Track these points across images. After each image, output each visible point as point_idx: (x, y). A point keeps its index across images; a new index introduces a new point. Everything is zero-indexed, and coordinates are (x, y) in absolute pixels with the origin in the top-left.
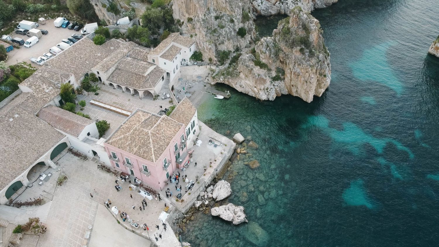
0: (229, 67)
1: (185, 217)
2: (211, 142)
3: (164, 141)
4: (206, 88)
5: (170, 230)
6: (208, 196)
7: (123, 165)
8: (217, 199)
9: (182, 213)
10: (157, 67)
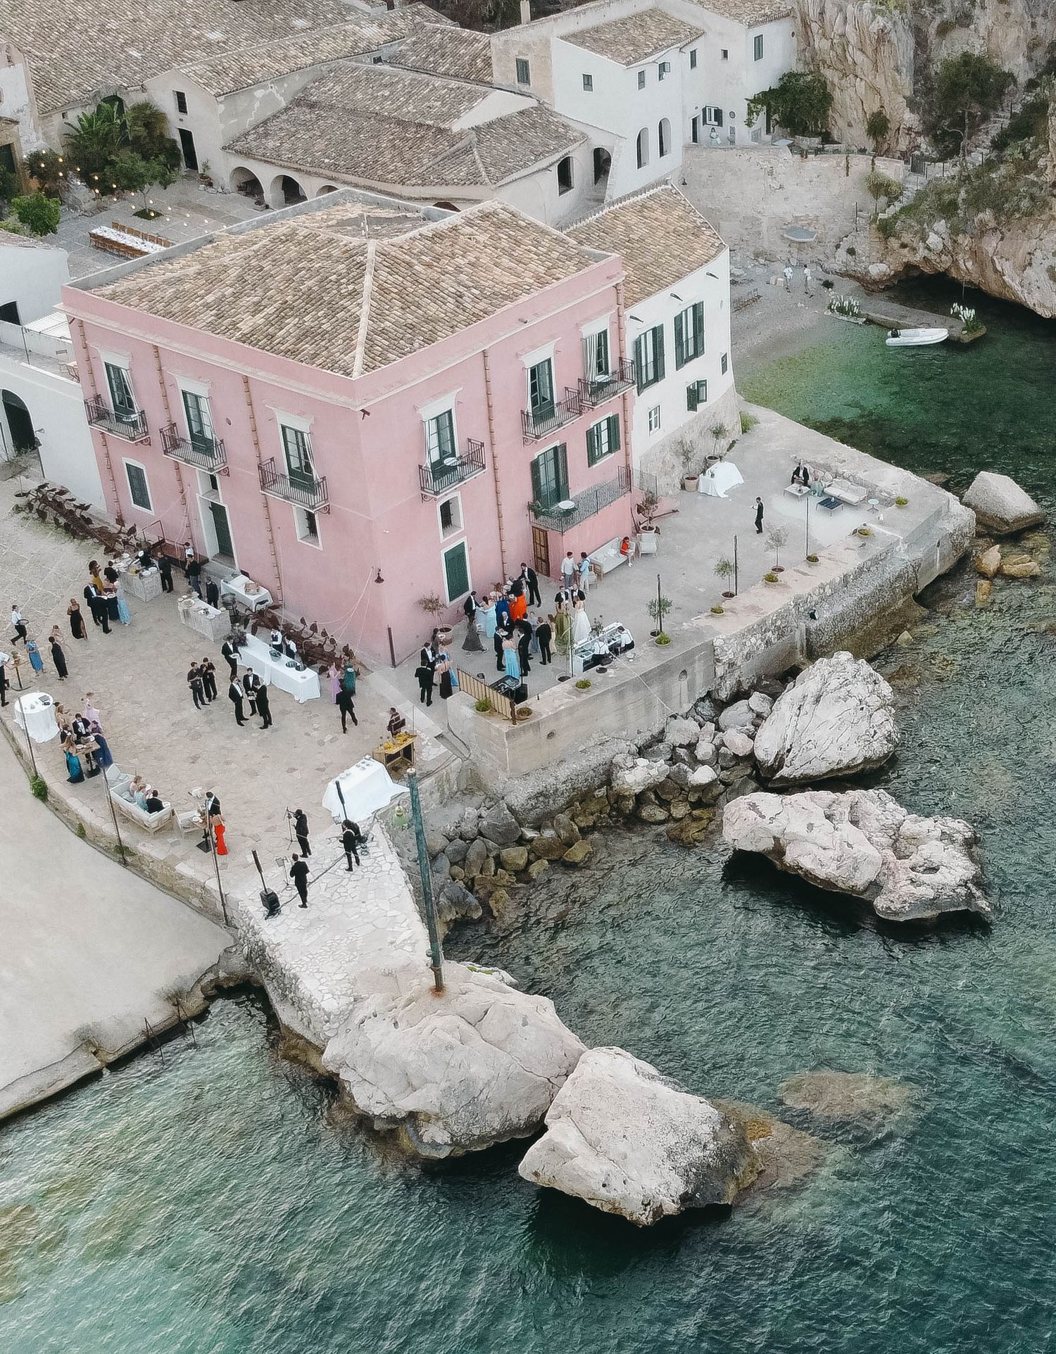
0: (990, 165)
1: (521, 841)
2: (805, 484)
3: (459, 304)
4: (831, 292)
5: (386, 867)
6: (723, 750)
7: (166, 452)
8: (780, 767)
9: (510, 808)
10: (541, 109)
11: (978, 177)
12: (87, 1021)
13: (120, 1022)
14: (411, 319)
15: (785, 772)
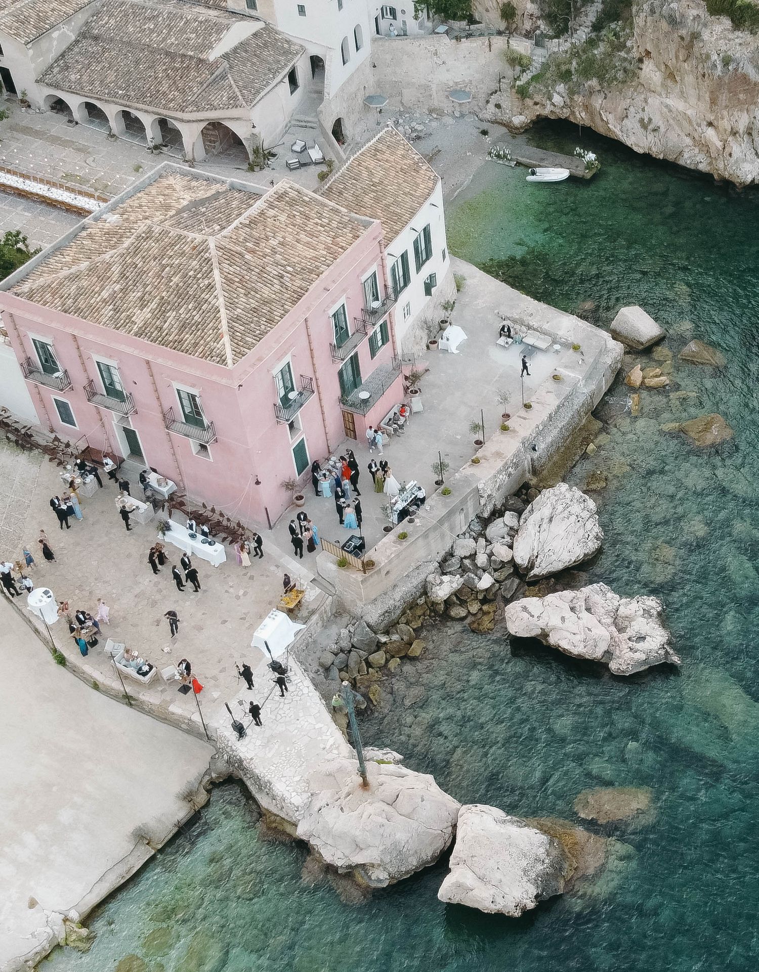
0: (592, 43)
1: (379, 646)
2: (509, 336)
3: (282, 284)
4: (488, 139)
5: (305, 691)
6: (493, 558)
7: (89, 400)
8: (532, 567)
9: (369, 626)
10: (268, 29)
11: (584, 51)
12: (138, 823)
13: (159, 821)
14: (254, 304)
15: (536, 571)
